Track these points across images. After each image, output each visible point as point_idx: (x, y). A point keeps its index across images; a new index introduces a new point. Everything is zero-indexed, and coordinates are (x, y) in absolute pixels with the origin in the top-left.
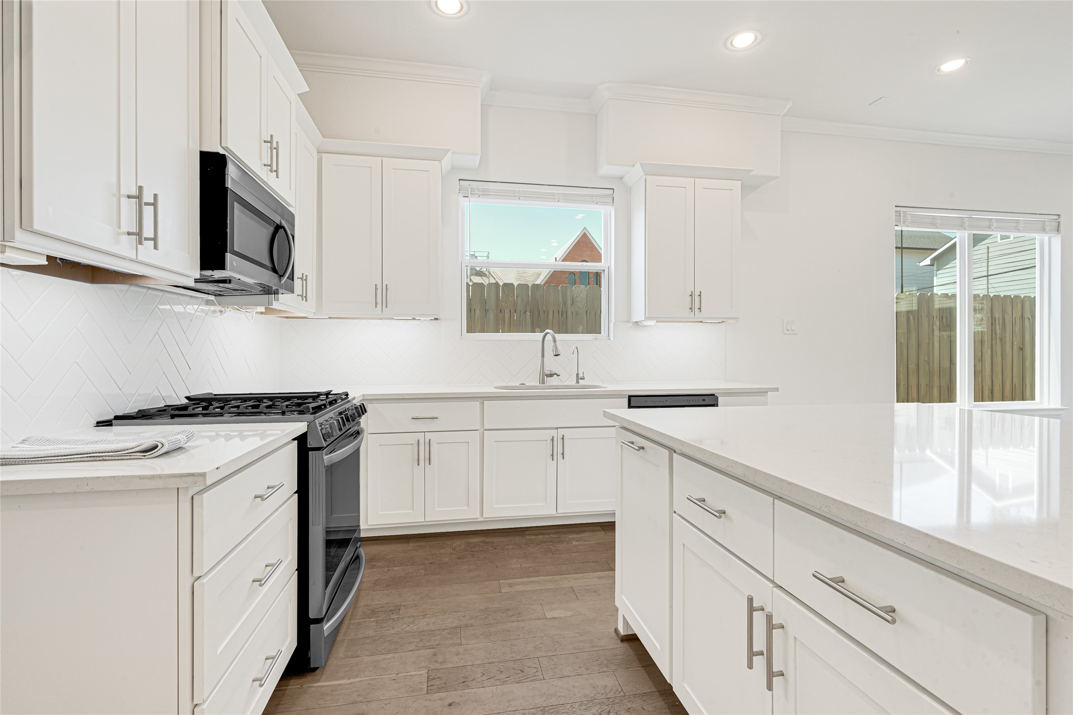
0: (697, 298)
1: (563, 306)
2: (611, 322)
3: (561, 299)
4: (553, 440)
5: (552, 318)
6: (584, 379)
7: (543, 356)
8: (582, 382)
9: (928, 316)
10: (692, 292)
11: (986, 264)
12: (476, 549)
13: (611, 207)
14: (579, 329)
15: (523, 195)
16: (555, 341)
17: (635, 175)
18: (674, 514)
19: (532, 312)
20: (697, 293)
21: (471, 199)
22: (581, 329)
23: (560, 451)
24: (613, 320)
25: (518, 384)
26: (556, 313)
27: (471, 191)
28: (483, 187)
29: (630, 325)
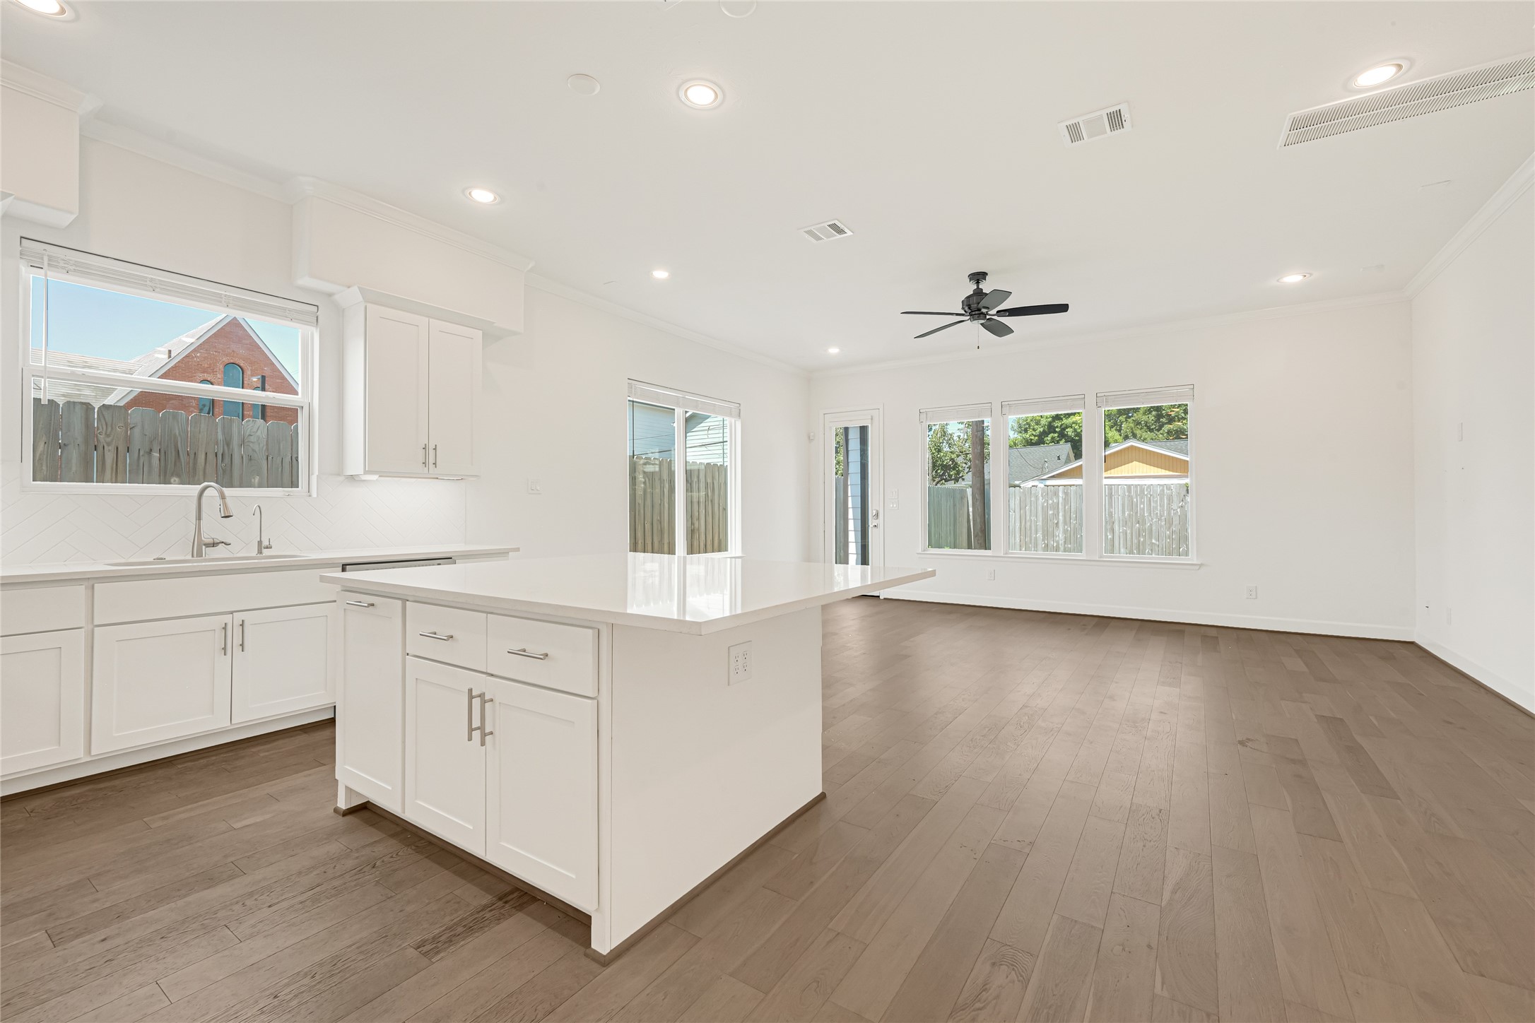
0: (432, 453)
1: (226, 448)
2: (313, 474)
3: (220, 436)
4: (225, 628)
5: (203, 464)
6: (271, 548)
7: (199, 518)
8: (266, 552)
9: (660, 479)
10: (426, 445)
11: (721, 431)
12: (79, 801)
13: (314, 329)
14: (253, 480)
15: (161, 287)
16: (223, 497)
17: (351, 297)
18: (407, 657)
19: (164, 453)
20: (432, 446)
21: (49, 273)
22: (257, 479)
23: (237, 641)
24: (316, 473)
25: (151, 560)
26: (211, 457)
27: (49, 260)
28: (76, 260)
29: (341, 478)
